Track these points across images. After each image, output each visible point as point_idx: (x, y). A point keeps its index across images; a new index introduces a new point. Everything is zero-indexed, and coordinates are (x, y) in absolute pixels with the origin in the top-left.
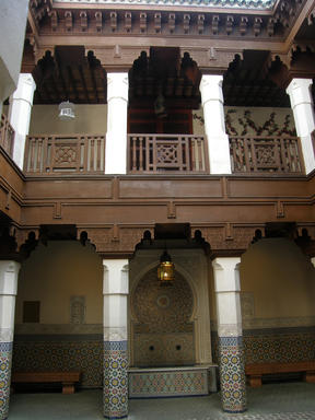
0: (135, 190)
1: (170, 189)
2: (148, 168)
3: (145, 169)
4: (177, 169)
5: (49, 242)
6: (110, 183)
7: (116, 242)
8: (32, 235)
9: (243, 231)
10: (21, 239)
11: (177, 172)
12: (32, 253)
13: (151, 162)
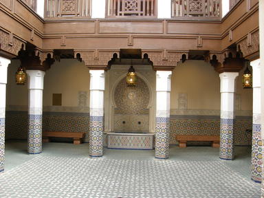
0: (108, 28)
1: (130, 28)
2: (118, 14)
3: (116, 15)
4: (137, 14)
5: (61, 60)
6: (94, 23)
7: (97, 59)
8: (49, 55)
9: (174, 55)
10: (43, 58)
11: (137, 17)
12: (52, 66)
13: (121, 10)
